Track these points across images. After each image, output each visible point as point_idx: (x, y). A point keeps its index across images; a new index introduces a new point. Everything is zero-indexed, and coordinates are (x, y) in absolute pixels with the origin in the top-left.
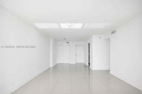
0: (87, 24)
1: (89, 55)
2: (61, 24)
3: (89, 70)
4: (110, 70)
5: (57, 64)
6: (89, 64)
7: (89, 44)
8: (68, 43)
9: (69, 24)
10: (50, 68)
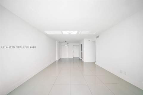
0: (80, 31)
1: (82, 52)
2: (63, 31)
3: (82, 62)
4: (95, 62)
5: (60, 59)
6: (82, 58)
7: (82, 45)
8: (68, 44)
9: (69, 32)
10: (56, 61)
